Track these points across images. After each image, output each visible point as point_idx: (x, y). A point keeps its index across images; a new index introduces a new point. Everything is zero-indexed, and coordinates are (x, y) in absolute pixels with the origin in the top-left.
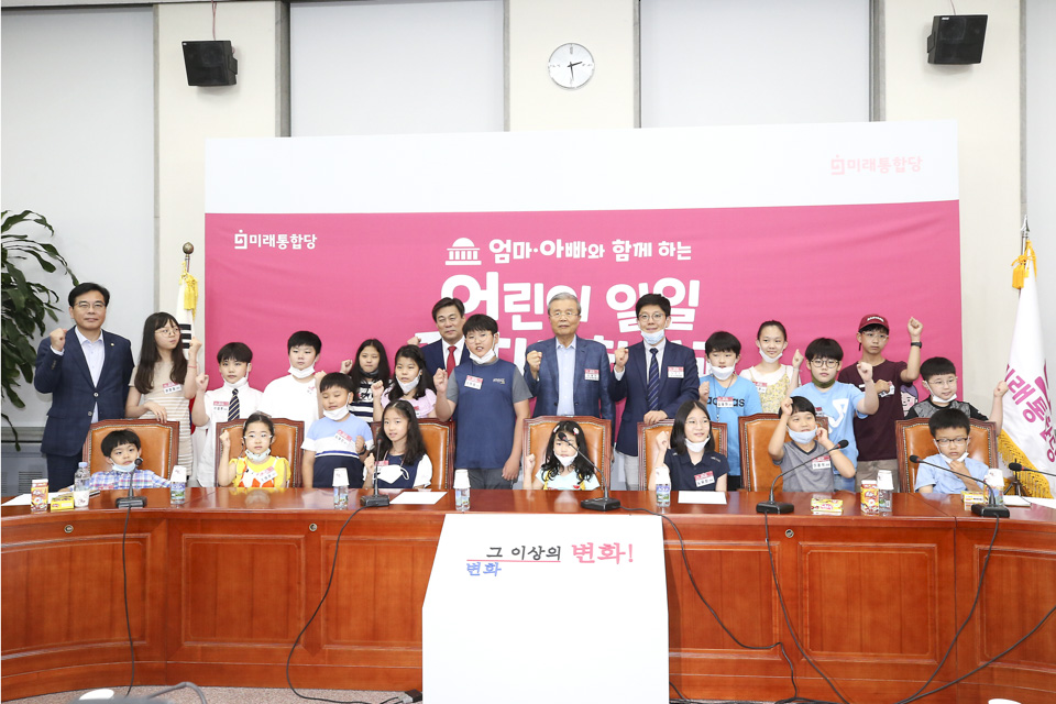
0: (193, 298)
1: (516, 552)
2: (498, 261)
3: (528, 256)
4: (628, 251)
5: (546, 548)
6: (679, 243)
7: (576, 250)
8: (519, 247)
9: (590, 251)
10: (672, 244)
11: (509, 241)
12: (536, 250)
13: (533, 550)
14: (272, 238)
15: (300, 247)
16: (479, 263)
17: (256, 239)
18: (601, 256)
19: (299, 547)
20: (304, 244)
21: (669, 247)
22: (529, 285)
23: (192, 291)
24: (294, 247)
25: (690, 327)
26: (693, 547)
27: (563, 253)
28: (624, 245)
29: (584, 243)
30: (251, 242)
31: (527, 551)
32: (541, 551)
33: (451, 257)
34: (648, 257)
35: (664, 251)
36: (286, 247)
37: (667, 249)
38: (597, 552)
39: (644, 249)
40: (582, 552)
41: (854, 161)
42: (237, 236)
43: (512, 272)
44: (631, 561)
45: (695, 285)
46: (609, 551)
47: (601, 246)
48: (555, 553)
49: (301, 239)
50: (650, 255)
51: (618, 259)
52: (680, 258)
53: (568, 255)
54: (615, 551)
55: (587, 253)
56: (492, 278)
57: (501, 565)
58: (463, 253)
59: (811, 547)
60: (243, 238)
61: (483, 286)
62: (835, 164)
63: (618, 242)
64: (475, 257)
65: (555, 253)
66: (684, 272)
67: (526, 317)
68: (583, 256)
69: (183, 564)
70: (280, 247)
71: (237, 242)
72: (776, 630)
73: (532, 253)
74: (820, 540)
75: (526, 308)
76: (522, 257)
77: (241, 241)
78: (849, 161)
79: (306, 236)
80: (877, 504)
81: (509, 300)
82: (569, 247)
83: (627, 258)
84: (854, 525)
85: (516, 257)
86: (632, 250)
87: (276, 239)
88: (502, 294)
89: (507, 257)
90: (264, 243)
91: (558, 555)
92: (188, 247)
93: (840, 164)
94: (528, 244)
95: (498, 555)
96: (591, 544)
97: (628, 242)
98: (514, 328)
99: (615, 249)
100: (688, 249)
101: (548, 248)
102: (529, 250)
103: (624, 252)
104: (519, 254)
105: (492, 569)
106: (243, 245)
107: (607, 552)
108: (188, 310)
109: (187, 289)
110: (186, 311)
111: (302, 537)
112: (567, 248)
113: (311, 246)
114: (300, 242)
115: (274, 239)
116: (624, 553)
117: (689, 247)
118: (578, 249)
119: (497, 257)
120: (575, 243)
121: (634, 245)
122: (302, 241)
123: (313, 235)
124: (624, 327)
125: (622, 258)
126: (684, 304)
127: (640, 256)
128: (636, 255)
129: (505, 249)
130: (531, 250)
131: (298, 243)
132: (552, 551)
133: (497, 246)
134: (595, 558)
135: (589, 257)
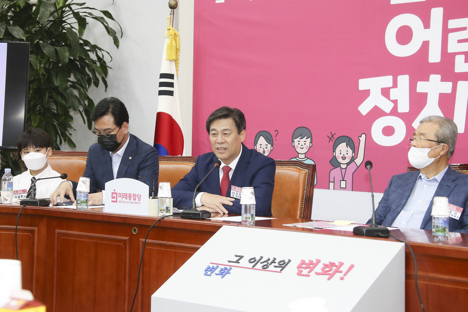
0: (174, 50)
1: (252, 261)
5: (279, 260)
19: (126, 248)
23: (174, 42)
31: (262, 261)
32: (273, 262)
38: (319, 268)
40: (307, 267)
44: (342, 279)
46: (329, 268)
48: (283, 265)
54: (335, 268)
57: (233, 270)
61: (427, 25)
81: (452, 38)
91: (285, 267)
92: (173, 3)
95: (236, 262)
98: (457, 70)
105: (224, 272)
107: (327, 269)
108: (171, 61)
109: (170, 41)
110: (169, 61)
111: (127, 238)
116: (341, 272)
132: (282, 263)
134: (313, 273)
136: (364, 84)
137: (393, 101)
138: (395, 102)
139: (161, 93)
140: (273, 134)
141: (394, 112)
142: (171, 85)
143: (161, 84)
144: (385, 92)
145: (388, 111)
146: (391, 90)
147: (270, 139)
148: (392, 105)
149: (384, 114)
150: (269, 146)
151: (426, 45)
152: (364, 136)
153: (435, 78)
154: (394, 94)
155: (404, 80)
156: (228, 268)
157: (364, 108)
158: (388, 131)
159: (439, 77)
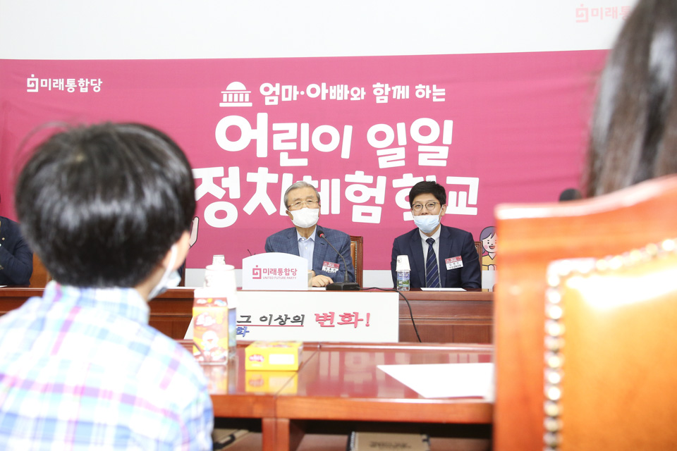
1: (264, 319)
2: (267, 103)
3: (295, 99)
4: (387, 93)
5: (291, 316)
6: (434, 86)
7: (339, 92)
8: (287, 91)
9: (352, 94)
10: (428, 87)
11: (278, 85)
12: (302, 93)
13: (280, 317)
14: (61, 82)
15: (86, 90)
16: (250, 105)
17: (46, 83)
18: (363, 98)
20: (90, 88)
21: (425, 90)
22: (295, 125)
24: (82, 90)
25: (444, 164)
27: (328, 95)
28: (384, 88)
29: (346, 86)
30: (42, 85)
31: (274, 318)
32: (287, 318)
33: (225, 100)
34: (405, 99)
35: (420, 93)
36: (74, 90)
37: (422, 91)
38: (337, 319)
39: (402, 92)
40: (324, 319)
41: (597, 10)
42: (29, 80)
43: (280, 113)
44: (367, 325)
45: (449, 125)
47: (363, 89)
48: (299, 320)
49: (87, 83)
50: (408, 97)
51: (378, 101)
52: (435, 100)
53: (332, 97)
54: (353, 318)
55: (350, 96)
56: (262, 118)
57: (249, 329)
58: (236, 96)
60: (35, 82)
61: (254, 126)
62: (580, 13)
63: (379, 85)
64: (247, 99)
65: (320, 95)
66: (438, 113)
67: (294, 154)
68: (346, 98)
70: (68, 90)
71: (29, 85)
73: (299, 96)
75: (293, 146)
76: (289, 99)
77: (33, 85)
78: (593, 10)
79: (92, 80)
81: (277, 138)
82: (333, 90)
83: (386, 100)
85: (284, 99)
86: (391, 93)
87: (65, 83)
88: (271, 133)
89: (276, 99)
90: (54, 86)
91: (302, 322)
93: (584, 12)
94: (295, 87)
95: (247, 321)
96: (333, 313)
97: (387, 85)
98: (282, 164)
99: (375, 92)
100: (442, 92)
101: (313, 91)
102: (296, 93)
103: (384, 95)
104: (287, 96)
105: (240, 331)
106: (34, 88)
107: (347, 319)
112: (332, 91)
113: (97, 89)
114: (87, 85)
115: (63, 83)
116: (362, 320)
117: (444, 90)
118: (341, 91)
119: (267, 99)
120: (338, 86)
121: (393, 88)
122: (89, 85)
123: (99, 80)
124: (383, 163)
125: (381, 99)
126: (439, 142)
127: (399, 98)
128: (394, 97)
129: (274, 92)
130: (298, 93)
131: (84, 87)
132: (297, 318)
133: (267, 89)
134: (335, 323)
135: (352, 99)
136: (197, 173)
137: (224, 189)
138: (227, 190)
141: (226, 198)
144: (217, 181)
145: (220, 198)
146: (223, 179)
148: (224, 192)
149: (217, 200)
151: (253, 142)
152: (197, 219)
153: (263, 171)
154: (225, 182)
155: (234, 171)
156: (243, 327)
158: (221, 214)
159: (266, 169)
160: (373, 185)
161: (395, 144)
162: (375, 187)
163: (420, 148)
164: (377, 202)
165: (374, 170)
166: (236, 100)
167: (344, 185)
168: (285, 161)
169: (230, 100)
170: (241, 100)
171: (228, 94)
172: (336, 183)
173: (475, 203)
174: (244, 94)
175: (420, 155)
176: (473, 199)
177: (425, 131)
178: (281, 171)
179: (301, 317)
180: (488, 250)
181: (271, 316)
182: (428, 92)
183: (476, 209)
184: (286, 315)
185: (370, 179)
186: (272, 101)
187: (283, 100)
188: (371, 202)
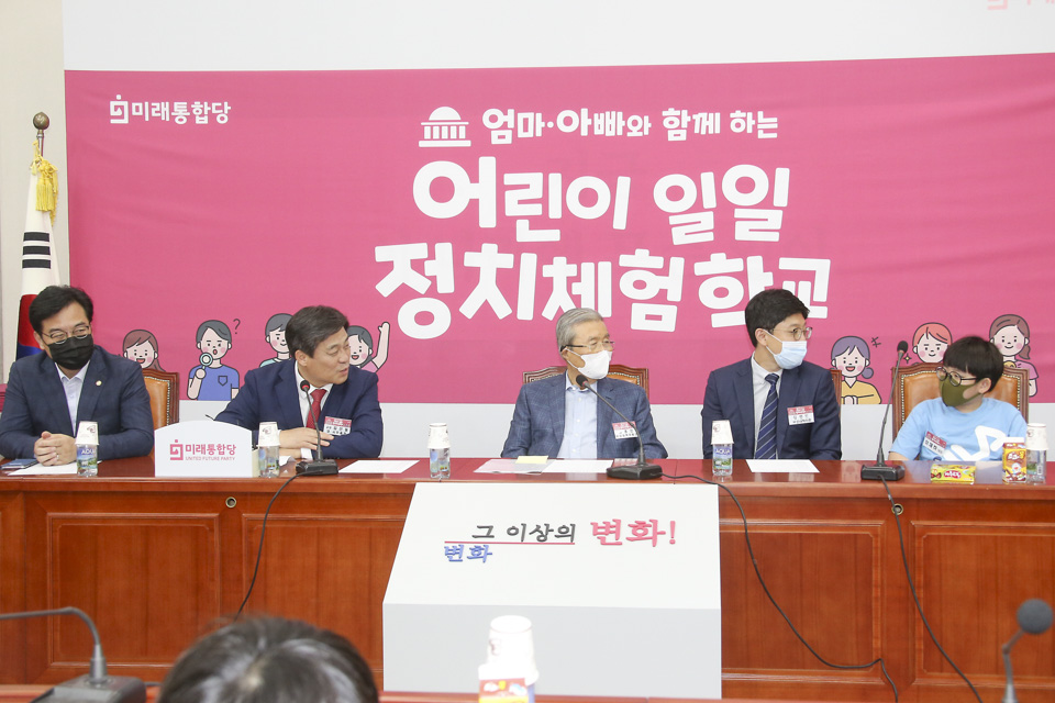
0: (50, 196)
1: (513, 531)
2: (495, 141)
3: (539, 134)
4: (685, 125)
5: (555, 526)
6: (760, 114)
7: (609, 124)
8: (526, 121)
9: (630, 126)
10: (750, 115)
11: (511, 112)
12: (550, 125)
13: (538, 529)
14: (165, 107)
15: (205, 120)
16: (468, 144)
17: (139, 109)
18: (646, 133)
19: (212, 530)
20: (212, 116)
21: (745, 119)
22: (540, 176)
23: (48, 182)
24: (198, 121)
25: (775, 237)
26: (761, 527)
27: (591, 128)
28: (680, 117)
29: (620, 114)
30: (134, 113)
31: (528, 530)
32: (548, 530)
33: (427, 135)
34: (714, 134)
35: (738, 125)
36: (185, 120)
37: (741, 121)
38: (626, 532)
39: (709, 123)
42: (113, 104)
43: (516, 157)
44: (672, 542)
45: (783, 175)
46: (641, 530)
47: (646, 118)
48: (567, 532)
49: (207, 109)
50: (718, 131)
51: (671, 137)
53: (597, 132)
54: (650, 530)
55: (626, 129)
56: (487, 165)
57: (491, 548)
58: (445, 129)
59: (928, 528)
60: (122, 107)
61: (474, 178)
63: (672, 111)
64: (462, 135)
65: (579, 128)
66: (765, 155)
67: (537, 223)
68: (620, 133)
69: (49, 554)
70: (177, 120)
71: (113, 113)
72: (877, 644)
73: (545, 130)
74: (941, 519)
75: (537, 210)
76: (530, 134)
77: (119, 113)
79: (214, 105)
80: (1024, 470)
81: (511, 197)
82: (599, 120)
83: (683, 136)
84: (989, 497)
85: (521, 134)
86: (691, 124)
87: (172, 110)
88: (501, 189)
89: (508, 134)
90: (154, 114)
91: (572, 536)
92: (41, 120)
94: (539, 116)
95: (488, 536)
96: (618, 522)
97: (685, 112)
98: (520, 238)
99: (666, 123)
100: (773, 122)
101: (568, 121)
102: (540, 124)
103: (680, 128)
104: (526, 129)
105: (479, 553)
106: (122, 117)
107: (640, 532)
108: (43, 211)
109: (42, 181)
110: (40, 213)
111: (215, 515)
112: (597, 122)
113: (222, 119)
114: (206, 113)
115: (167, 109)
116: (663, 533)
117: (775, 120)
118: (613, 122)
119: (494, 135)
120: (608, 113)
121: (695, 117)
122: (210, 112)
123: (226, 103)
124: (679, 237)
125: (676, 135)
126: (767, 203)
127: (703, 132)
128: (696, 131)
129: (506, 123)
130: (543, 124)
131: (203, 115)
132: (564, 530)
133: (493, 119)
134: (622, 539)
135: (629, 134)
136: (382, 253)
137: (430, 278)
138: (433, 279)
139: (27, 264)
140: (232, 326)
141: (432, 292)
142: (46, 251)
143: (27, 250)
144: (418, 265)
145: (423, 293)
146: (426, 262)
147: (226, 331)
148: (429, 283)
149: (419, 295)
150: (225, 343)
151: (474, 204)
152: (386, 326)
153: (490, 249)
154: (430, 267)
155: (445, 250)
156: (482, 546)
157: (386, 287)
158: (424, 318)
159: (495, 247)
160: (664, 272)
161: (698, 207)
162: (667, 275)
163: (738, 213)
164: (669, 298)
165: (665, 248)
166: (445, 136)
167: (618, 272)
168: (524, 233)
169: (436, 136)
170: (454, 136)
171: (432, 126)
172: (605, 267)
173: (824, 299)
174: (458, 126)
175: (737, 223)
176: (821, 294)
177: (745, 185)
178: (518, 249)
179: (571, 528)
180: (845, 372)
181: (524, 525)
182: (751, 122)
183: (825, 309)
184: (547, 525)
185: (658, 262)
186: (503, 137)
187: (519, 136)
188: (661, 298)
